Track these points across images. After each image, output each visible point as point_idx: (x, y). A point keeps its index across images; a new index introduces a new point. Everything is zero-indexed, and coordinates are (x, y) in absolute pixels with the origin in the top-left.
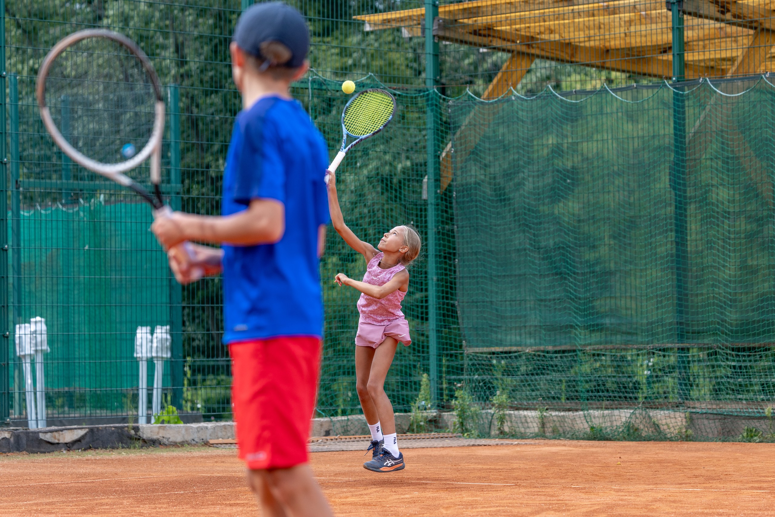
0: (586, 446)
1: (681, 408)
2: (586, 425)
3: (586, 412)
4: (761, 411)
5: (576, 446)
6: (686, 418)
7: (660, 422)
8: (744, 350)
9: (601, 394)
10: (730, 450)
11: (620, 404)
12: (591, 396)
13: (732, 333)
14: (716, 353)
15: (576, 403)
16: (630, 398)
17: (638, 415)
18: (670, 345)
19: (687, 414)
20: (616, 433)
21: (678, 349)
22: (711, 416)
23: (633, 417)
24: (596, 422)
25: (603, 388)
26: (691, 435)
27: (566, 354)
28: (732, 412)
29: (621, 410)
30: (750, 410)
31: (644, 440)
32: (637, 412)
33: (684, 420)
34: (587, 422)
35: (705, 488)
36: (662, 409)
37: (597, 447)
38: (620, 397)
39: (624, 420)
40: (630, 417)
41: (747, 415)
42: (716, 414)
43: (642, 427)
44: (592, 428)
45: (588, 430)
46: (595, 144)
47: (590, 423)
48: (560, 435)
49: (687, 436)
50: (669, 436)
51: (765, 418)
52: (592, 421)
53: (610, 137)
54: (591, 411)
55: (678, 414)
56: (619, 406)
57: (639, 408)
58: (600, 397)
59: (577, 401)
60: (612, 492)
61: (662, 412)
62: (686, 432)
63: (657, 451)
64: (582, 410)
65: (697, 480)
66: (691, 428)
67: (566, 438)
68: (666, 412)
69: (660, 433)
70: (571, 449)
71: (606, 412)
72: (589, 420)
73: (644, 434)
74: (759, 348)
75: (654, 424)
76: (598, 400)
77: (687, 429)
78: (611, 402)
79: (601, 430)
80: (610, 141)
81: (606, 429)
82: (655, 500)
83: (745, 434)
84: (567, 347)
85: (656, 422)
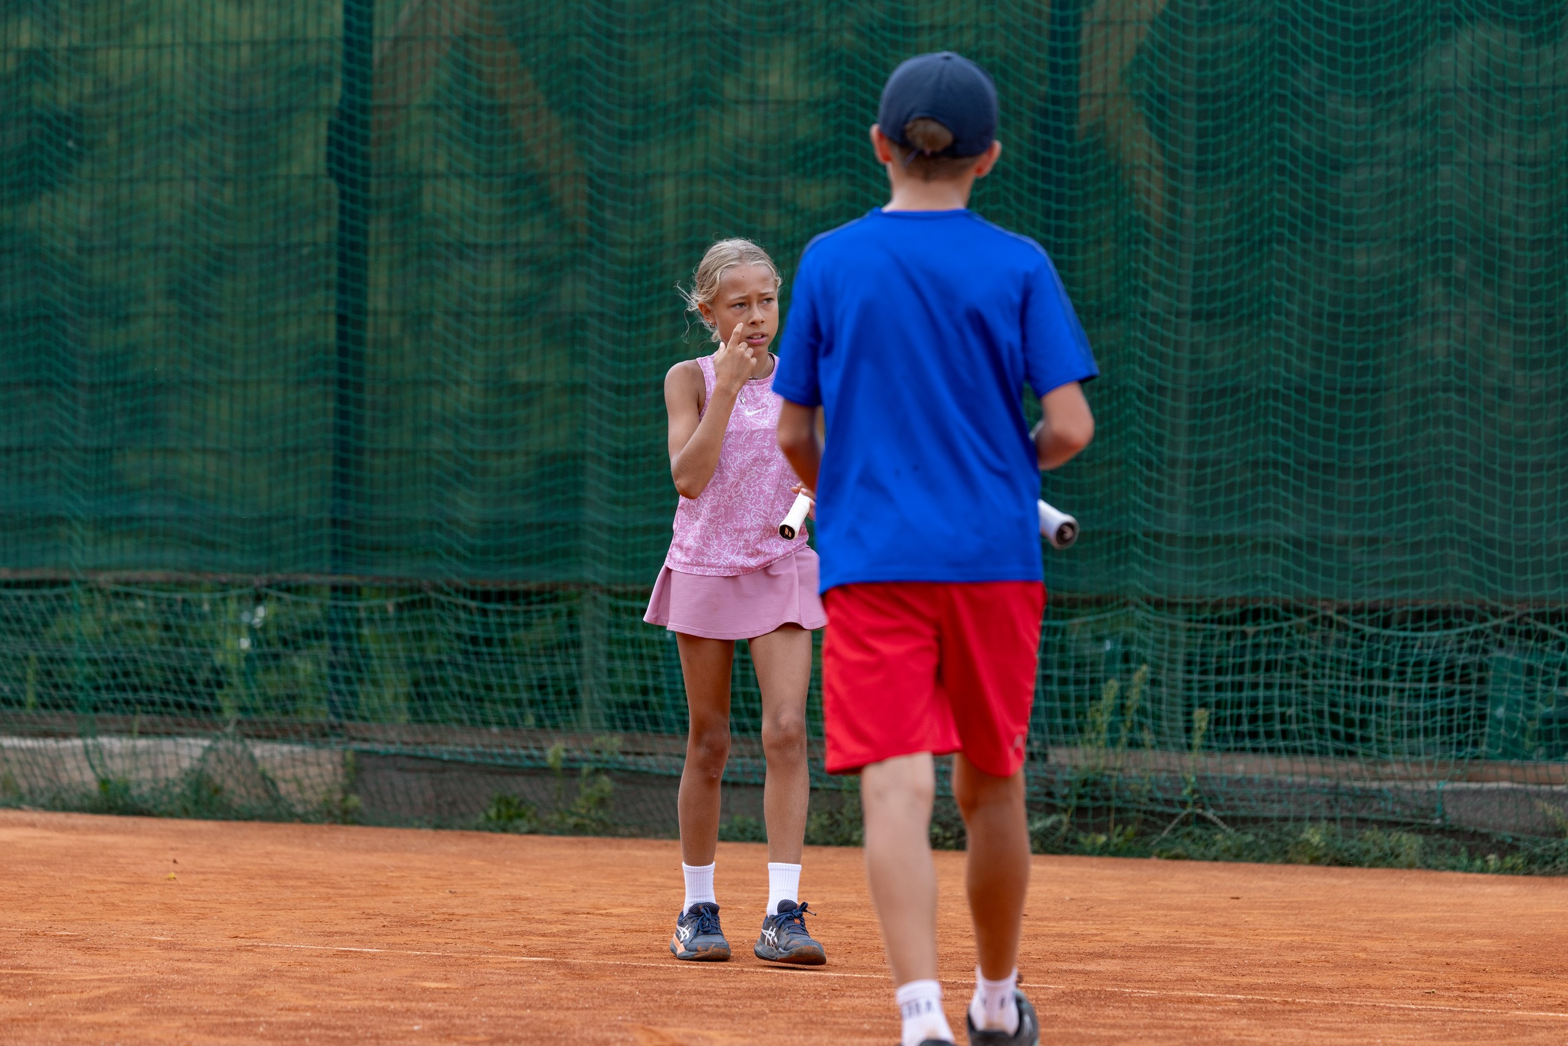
0: (88, 830)
1: (333, 739)
2: (89, 776)
3: (90, 741)
4: (536, 753)
5: (61, 828)
6: (343, 766)
7: (279, 773)
8: (501, 597)
9: (130, 695)
10: (454, 849)
11: (179, 725)
12: (104, 702)
13: (473, 552)
14: (426, 603)
15: (66, 718)
16: (206, 709)
17: (223, 754)
18: (311, 578)
19: (349, 756)
20: (165, 798)
21: (334, 588)
22: (412, 764)
23: (212, 758)
24: (117, 767)
25: (136, 681)
26: (356, 808)
27: (46, 592)
28: (463, 754)
29: (181, 740)
30: (509, 751)
31: (238, 818)
32: (221, 745)
33: (340, 771)
34: (92, 767)
35: (390, 946)
36: (286, 740)
37: (116, 832)
38: (179, 705)
39: (186, 764)
40: (203, 759)
41: (500, 761)
42: (422, 758)
43: (230, 783)
44: (104, 782)
45: (94, 787)
46: (140, 56)
47: (99, 770)
48: (21, 798)
49: (346, 811)
50: (299, 809)
51: (547, 771)
52: (103, 765)
53: (180, 39)
54: (104, 741)
55: (325, 754)
56: (176, 729)
57: (226, 736)
58: (127, 702)
59: (68, 712)
60: (154, 950)
61: (285, 748)
62: (344, 800)
63: (270, 848)
64: (80, 735)
65: (367, 926)
66: (356, 791)
67: (35, 805)
68: (297, 749)
69: (277, 800)
70: (48, 834)
71: (142, 743)
72: (96, 762)
73: (237, 801)
74: (539, 593)
75: (264, 777)
76: (123, 712)
77: (346, 792)
78: (156, 718)
79: (127, 789)
80: (179, 51)
81: (139, 785)
82: (263, 975)
83: (493, 813)
84: (48, 574)
85: (270, 774)
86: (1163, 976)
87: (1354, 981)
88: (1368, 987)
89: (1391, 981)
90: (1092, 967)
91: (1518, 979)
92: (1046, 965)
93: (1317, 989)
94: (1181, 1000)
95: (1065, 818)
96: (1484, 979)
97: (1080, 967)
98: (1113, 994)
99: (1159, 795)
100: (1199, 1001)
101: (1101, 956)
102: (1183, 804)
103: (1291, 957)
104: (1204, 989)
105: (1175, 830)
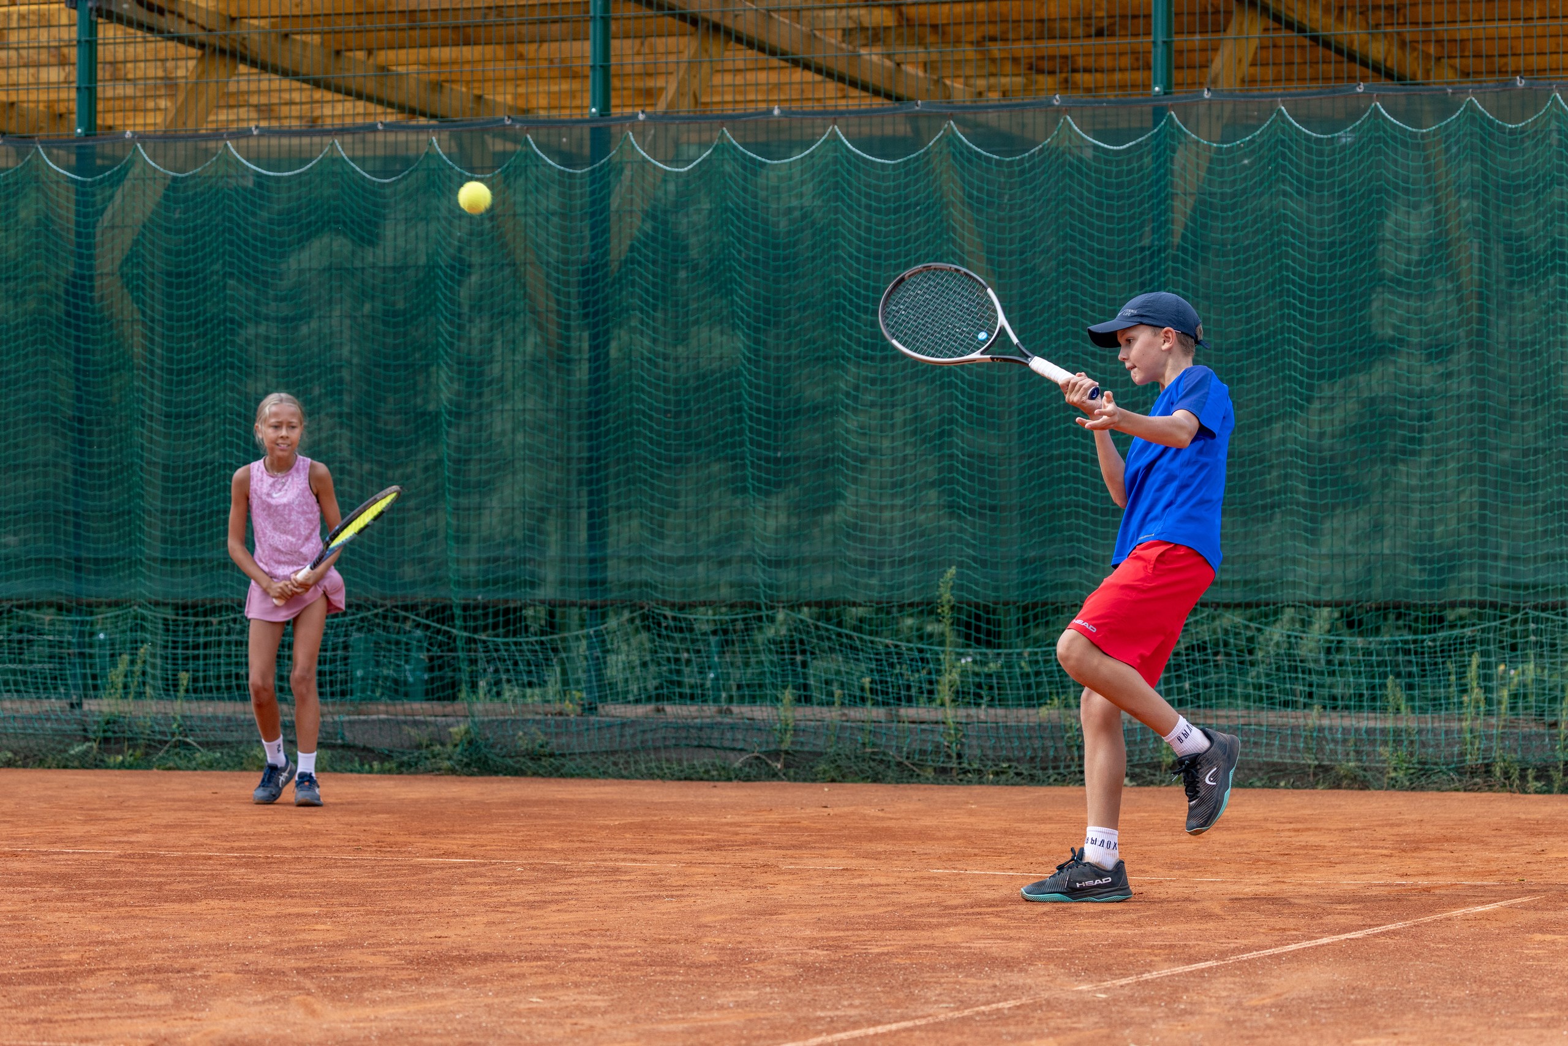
86: (182, 843)
87: (307, 843)
88: (317, 846)
89: (330, 843)
90: (133, 839)
91: (412, 839)
92: (103, 839)
93: (285, 849)
94: (198, 858)
95: (95, 745)
96: (391, 839)
97: (125, 839)
98: (153, 855)
99: (157, 728)
100: (210, 858)
101: (138, 831)
102: (173, 734)
103: (262, 829)
104: (210, 850)
105: (168, 751)
